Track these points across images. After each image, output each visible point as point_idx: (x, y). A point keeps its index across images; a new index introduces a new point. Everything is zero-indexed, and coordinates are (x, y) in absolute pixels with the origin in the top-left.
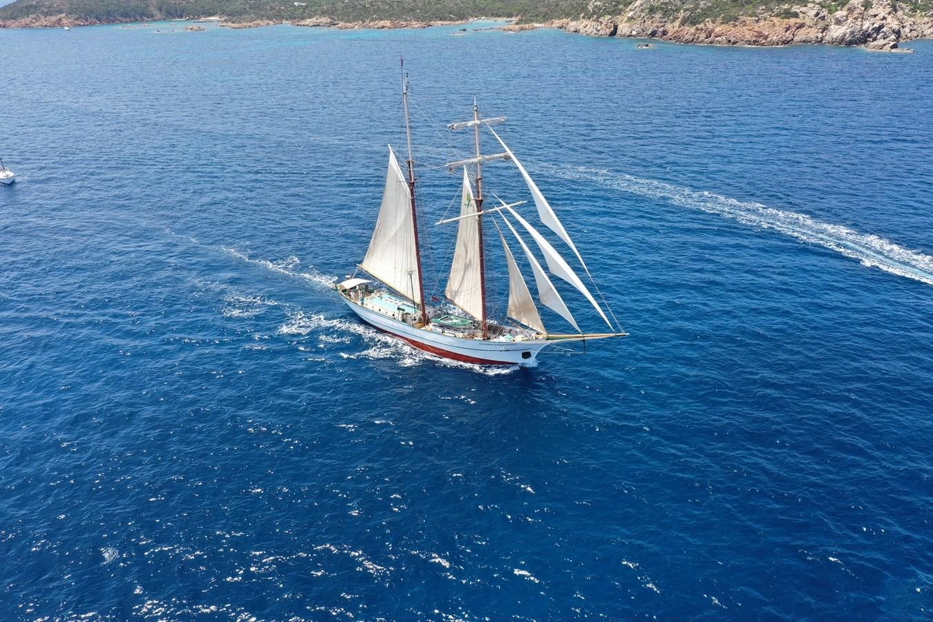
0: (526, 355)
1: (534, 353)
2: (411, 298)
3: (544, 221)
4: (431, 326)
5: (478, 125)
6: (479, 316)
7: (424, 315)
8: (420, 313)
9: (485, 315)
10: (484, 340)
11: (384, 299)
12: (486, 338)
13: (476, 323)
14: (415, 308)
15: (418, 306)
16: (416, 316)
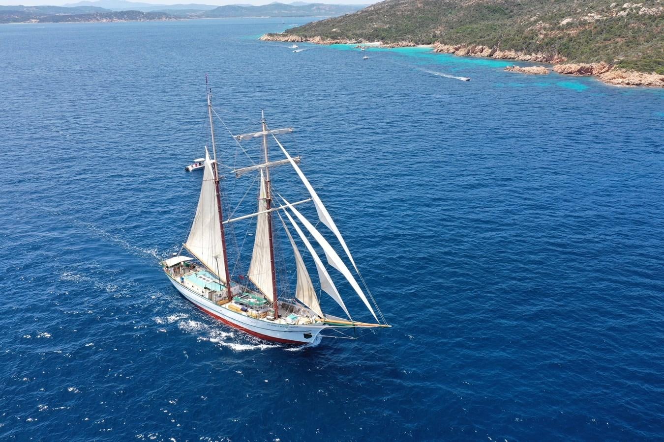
0: (307, 336)
1: (314, 335)
3: (321, 220)
4: (233, 304)
6: (271, 297)
7: (229, 292)
8: (225, 290)
9: (275, 297)
10: (275, 318)
11: (198, 276)
12: (277, 316)
13: (268, 302)
14: (220, 285)
15: (224, 283)
16: (221, 293)
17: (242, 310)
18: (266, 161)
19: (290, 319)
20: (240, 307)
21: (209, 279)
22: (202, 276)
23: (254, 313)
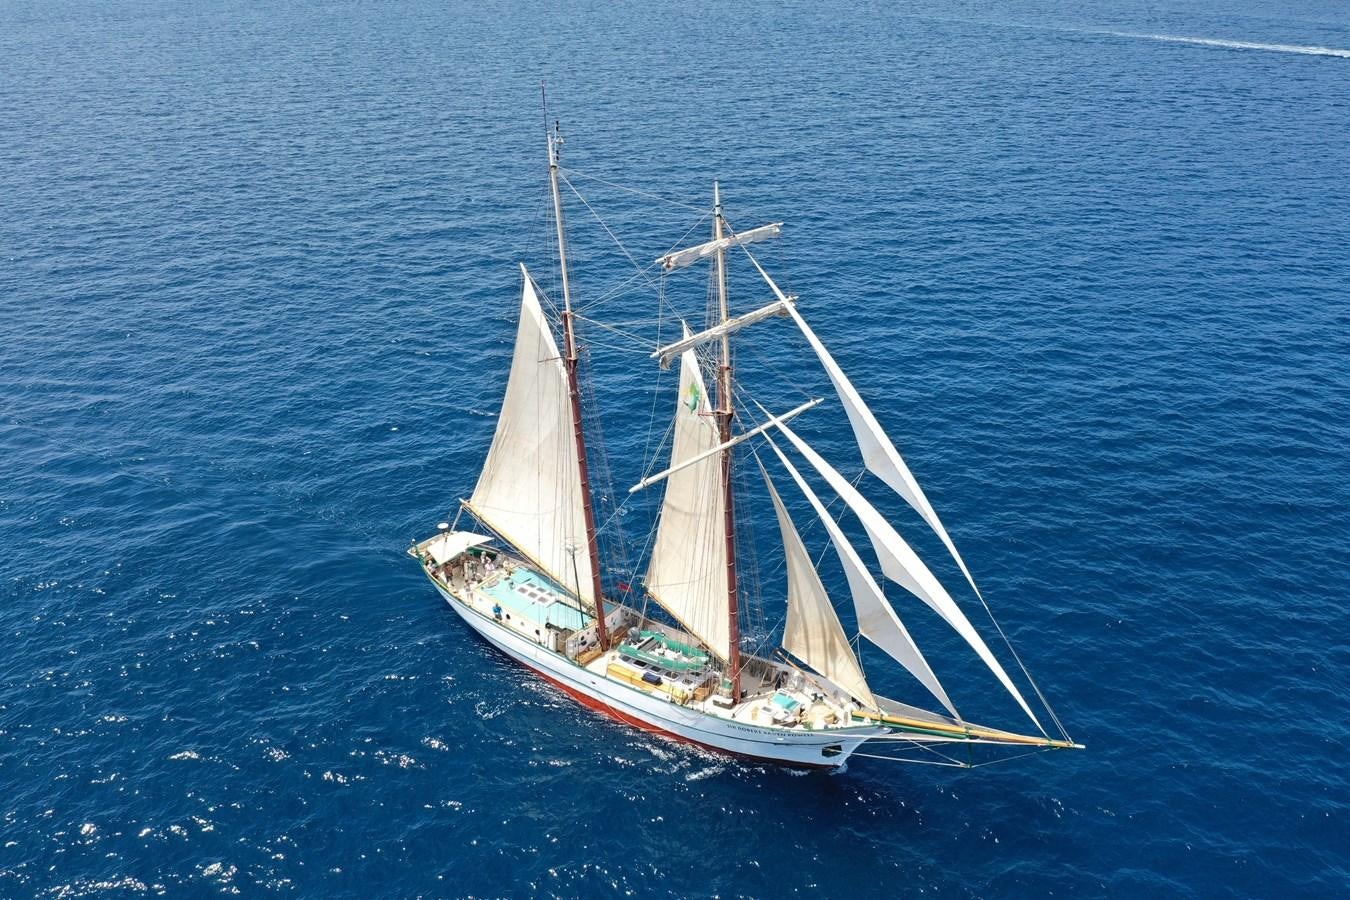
2: (574, 590)
3: (873, 466)
4: (615, 660)
5: (722, 249)
6: (722, 649)
7: (601, 630)
8: (593, 624)
9: (736, 652)
10: (735, 703)
11: (518, 586)
12: (738, 696)
13: (716, 662)
14: (582, 613)
15: (590, 609)
16: (584, 633)
17: (646, 678)
18: (724, 316)
19: (781, 707)
20: (641, 672)
21: (544, 595)
22: (525, 586)
23: (679, 688)
